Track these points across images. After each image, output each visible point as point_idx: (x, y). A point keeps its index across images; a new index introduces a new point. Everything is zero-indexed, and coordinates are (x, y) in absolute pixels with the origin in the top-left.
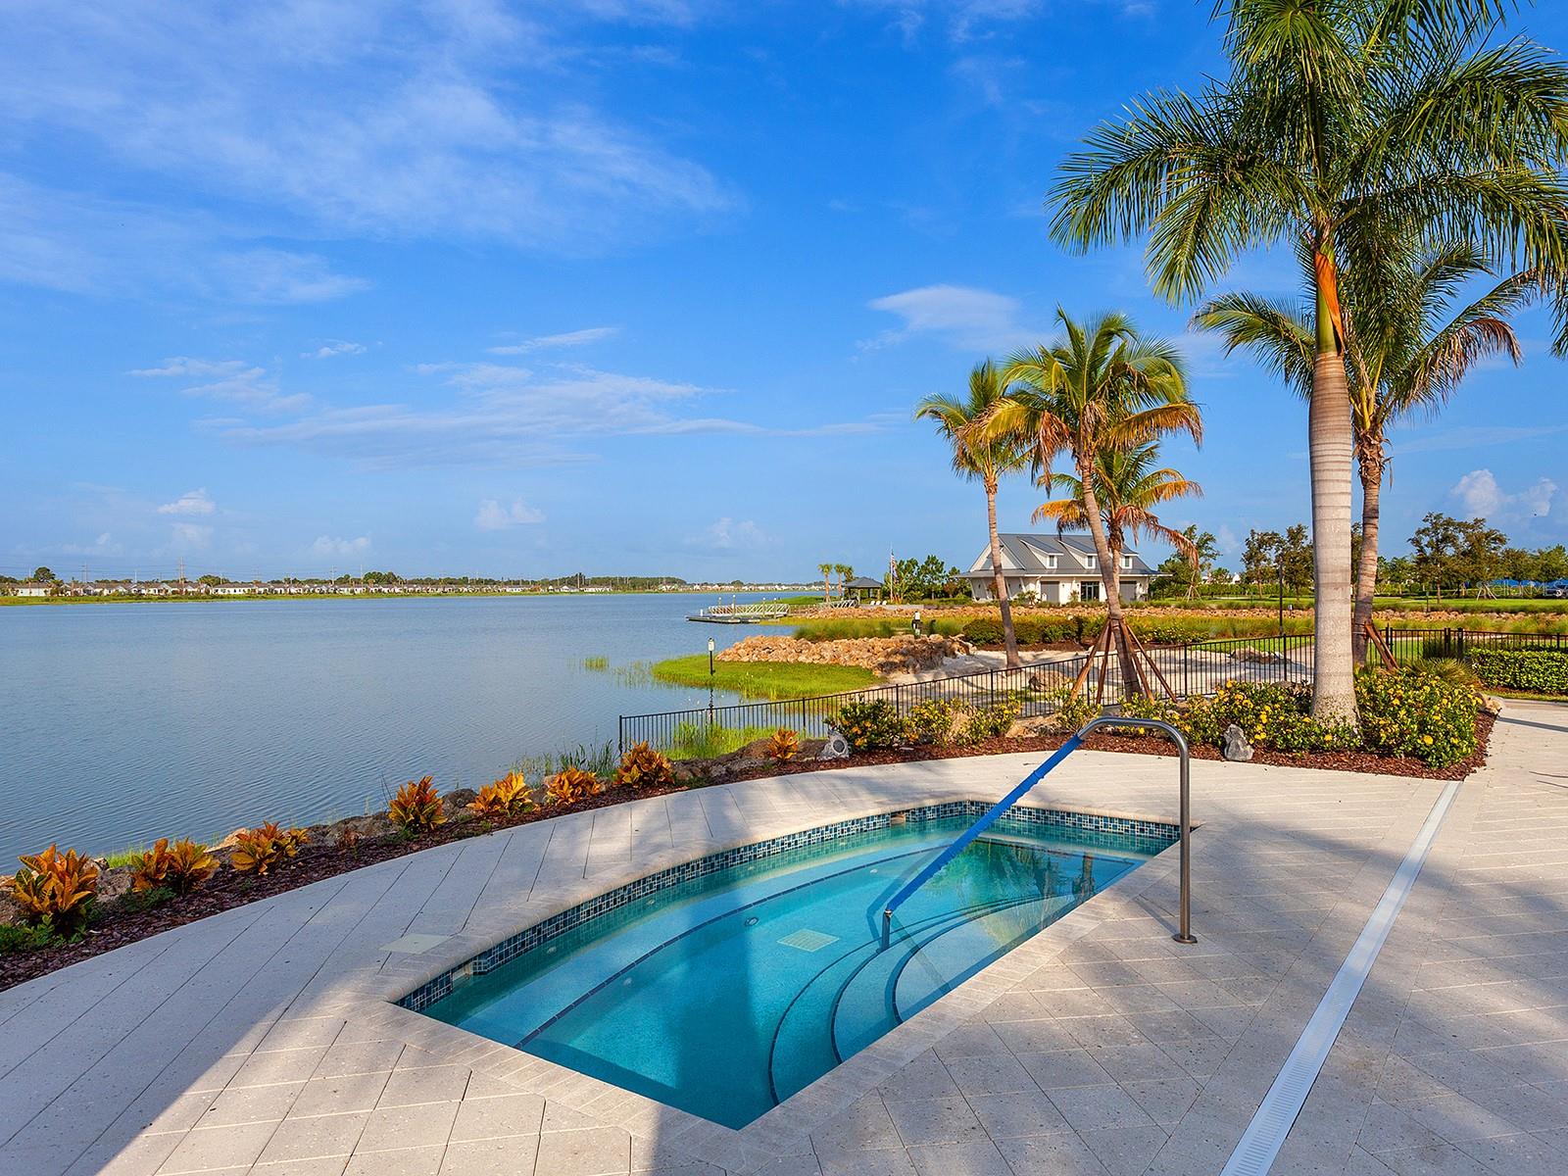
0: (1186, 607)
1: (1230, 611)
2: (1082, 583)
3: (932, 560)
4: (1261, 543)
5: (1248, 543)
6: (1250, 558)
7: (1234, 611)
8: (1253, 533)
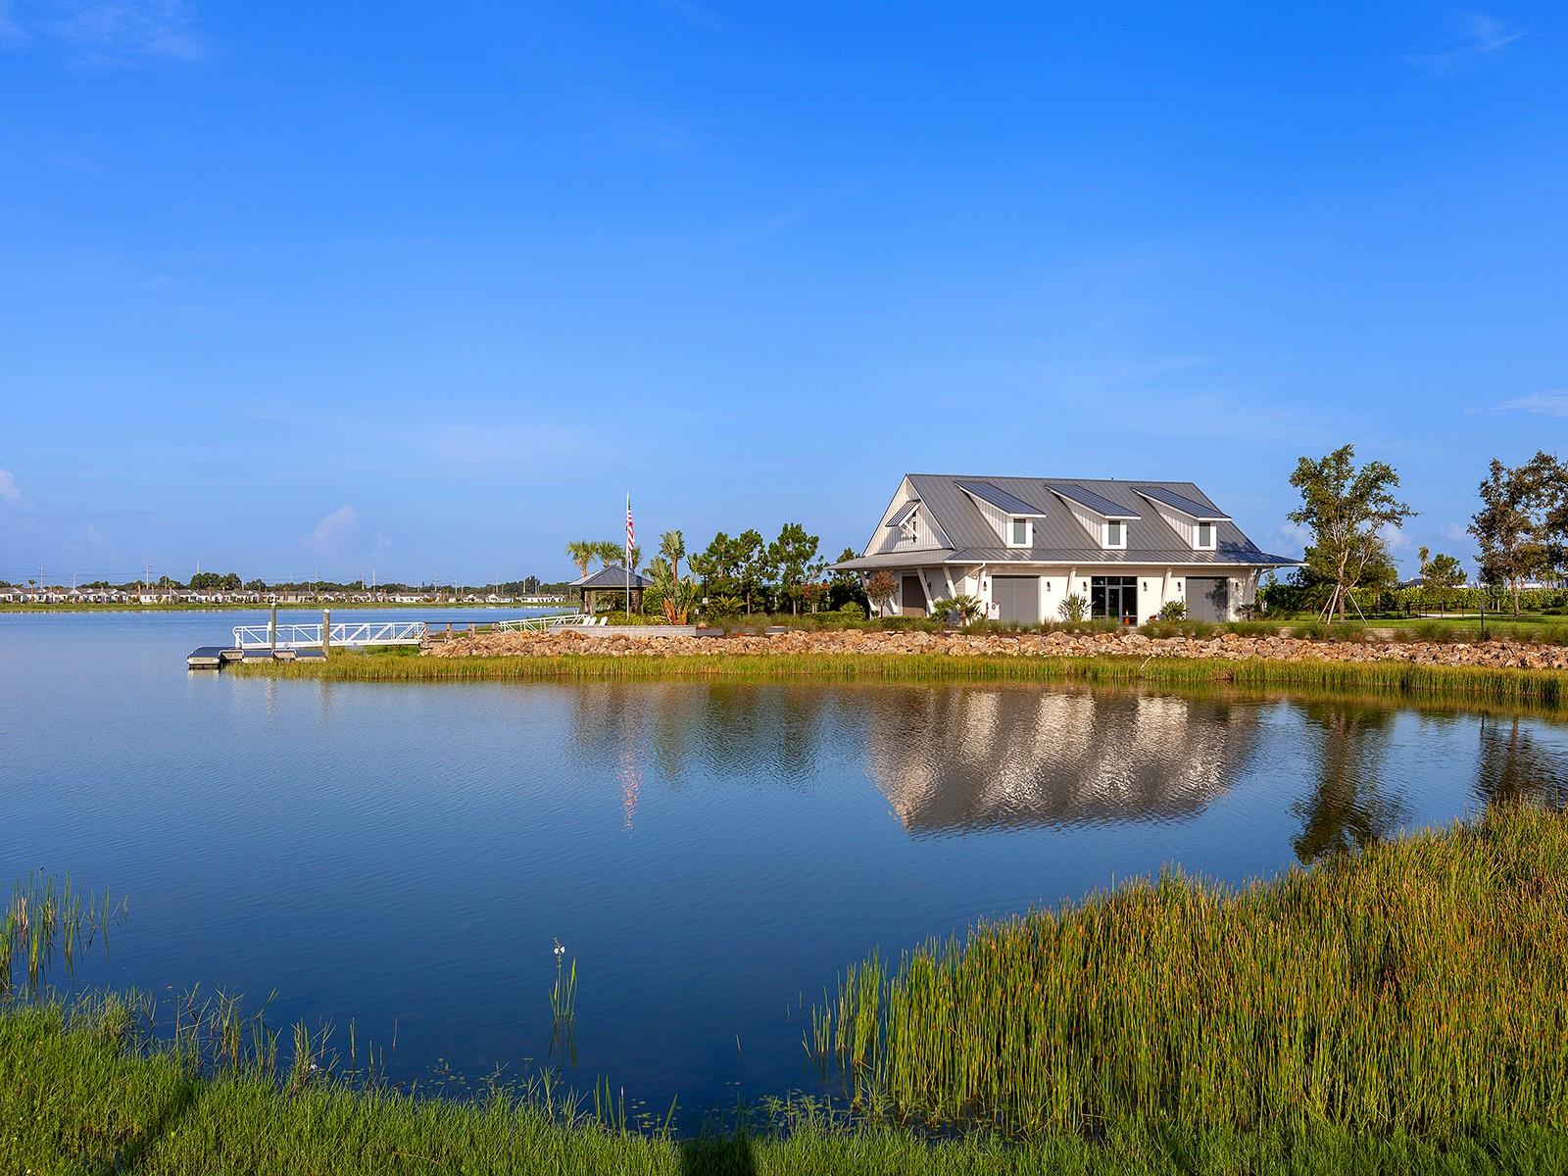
0: (1316, 636)
1: (1425, 646)
2: (1095, 580)
3: (792, 534)
4: (1518, 491)
5: (1486, 491)
6: (1490, 525)
7: (1435, 648)
8: (1496, 468)
